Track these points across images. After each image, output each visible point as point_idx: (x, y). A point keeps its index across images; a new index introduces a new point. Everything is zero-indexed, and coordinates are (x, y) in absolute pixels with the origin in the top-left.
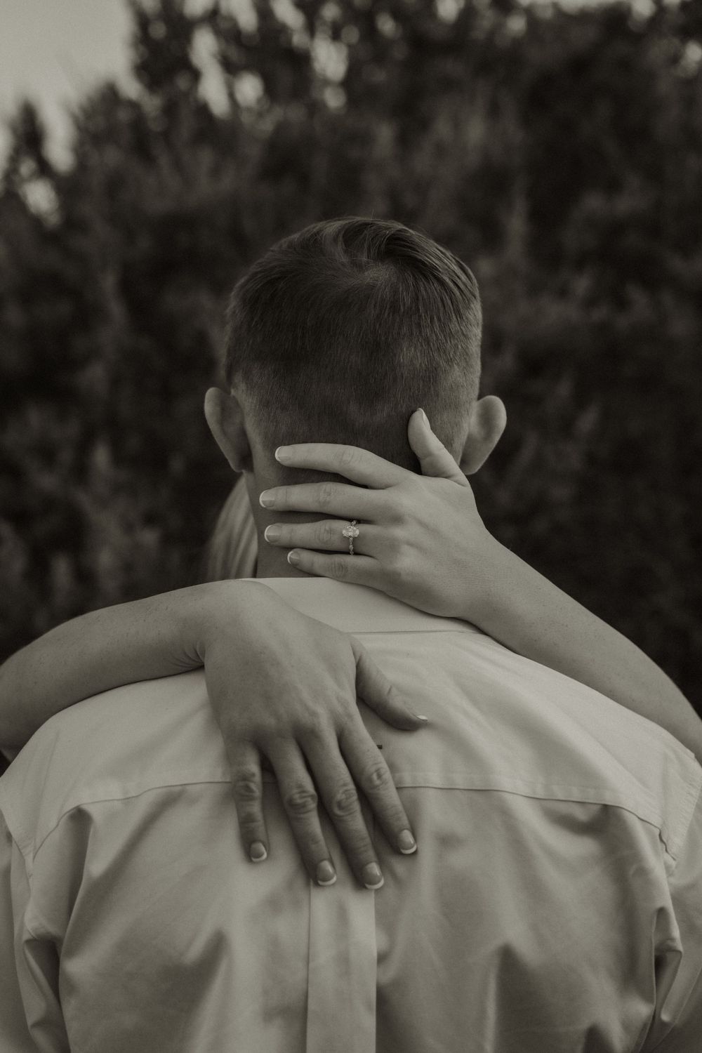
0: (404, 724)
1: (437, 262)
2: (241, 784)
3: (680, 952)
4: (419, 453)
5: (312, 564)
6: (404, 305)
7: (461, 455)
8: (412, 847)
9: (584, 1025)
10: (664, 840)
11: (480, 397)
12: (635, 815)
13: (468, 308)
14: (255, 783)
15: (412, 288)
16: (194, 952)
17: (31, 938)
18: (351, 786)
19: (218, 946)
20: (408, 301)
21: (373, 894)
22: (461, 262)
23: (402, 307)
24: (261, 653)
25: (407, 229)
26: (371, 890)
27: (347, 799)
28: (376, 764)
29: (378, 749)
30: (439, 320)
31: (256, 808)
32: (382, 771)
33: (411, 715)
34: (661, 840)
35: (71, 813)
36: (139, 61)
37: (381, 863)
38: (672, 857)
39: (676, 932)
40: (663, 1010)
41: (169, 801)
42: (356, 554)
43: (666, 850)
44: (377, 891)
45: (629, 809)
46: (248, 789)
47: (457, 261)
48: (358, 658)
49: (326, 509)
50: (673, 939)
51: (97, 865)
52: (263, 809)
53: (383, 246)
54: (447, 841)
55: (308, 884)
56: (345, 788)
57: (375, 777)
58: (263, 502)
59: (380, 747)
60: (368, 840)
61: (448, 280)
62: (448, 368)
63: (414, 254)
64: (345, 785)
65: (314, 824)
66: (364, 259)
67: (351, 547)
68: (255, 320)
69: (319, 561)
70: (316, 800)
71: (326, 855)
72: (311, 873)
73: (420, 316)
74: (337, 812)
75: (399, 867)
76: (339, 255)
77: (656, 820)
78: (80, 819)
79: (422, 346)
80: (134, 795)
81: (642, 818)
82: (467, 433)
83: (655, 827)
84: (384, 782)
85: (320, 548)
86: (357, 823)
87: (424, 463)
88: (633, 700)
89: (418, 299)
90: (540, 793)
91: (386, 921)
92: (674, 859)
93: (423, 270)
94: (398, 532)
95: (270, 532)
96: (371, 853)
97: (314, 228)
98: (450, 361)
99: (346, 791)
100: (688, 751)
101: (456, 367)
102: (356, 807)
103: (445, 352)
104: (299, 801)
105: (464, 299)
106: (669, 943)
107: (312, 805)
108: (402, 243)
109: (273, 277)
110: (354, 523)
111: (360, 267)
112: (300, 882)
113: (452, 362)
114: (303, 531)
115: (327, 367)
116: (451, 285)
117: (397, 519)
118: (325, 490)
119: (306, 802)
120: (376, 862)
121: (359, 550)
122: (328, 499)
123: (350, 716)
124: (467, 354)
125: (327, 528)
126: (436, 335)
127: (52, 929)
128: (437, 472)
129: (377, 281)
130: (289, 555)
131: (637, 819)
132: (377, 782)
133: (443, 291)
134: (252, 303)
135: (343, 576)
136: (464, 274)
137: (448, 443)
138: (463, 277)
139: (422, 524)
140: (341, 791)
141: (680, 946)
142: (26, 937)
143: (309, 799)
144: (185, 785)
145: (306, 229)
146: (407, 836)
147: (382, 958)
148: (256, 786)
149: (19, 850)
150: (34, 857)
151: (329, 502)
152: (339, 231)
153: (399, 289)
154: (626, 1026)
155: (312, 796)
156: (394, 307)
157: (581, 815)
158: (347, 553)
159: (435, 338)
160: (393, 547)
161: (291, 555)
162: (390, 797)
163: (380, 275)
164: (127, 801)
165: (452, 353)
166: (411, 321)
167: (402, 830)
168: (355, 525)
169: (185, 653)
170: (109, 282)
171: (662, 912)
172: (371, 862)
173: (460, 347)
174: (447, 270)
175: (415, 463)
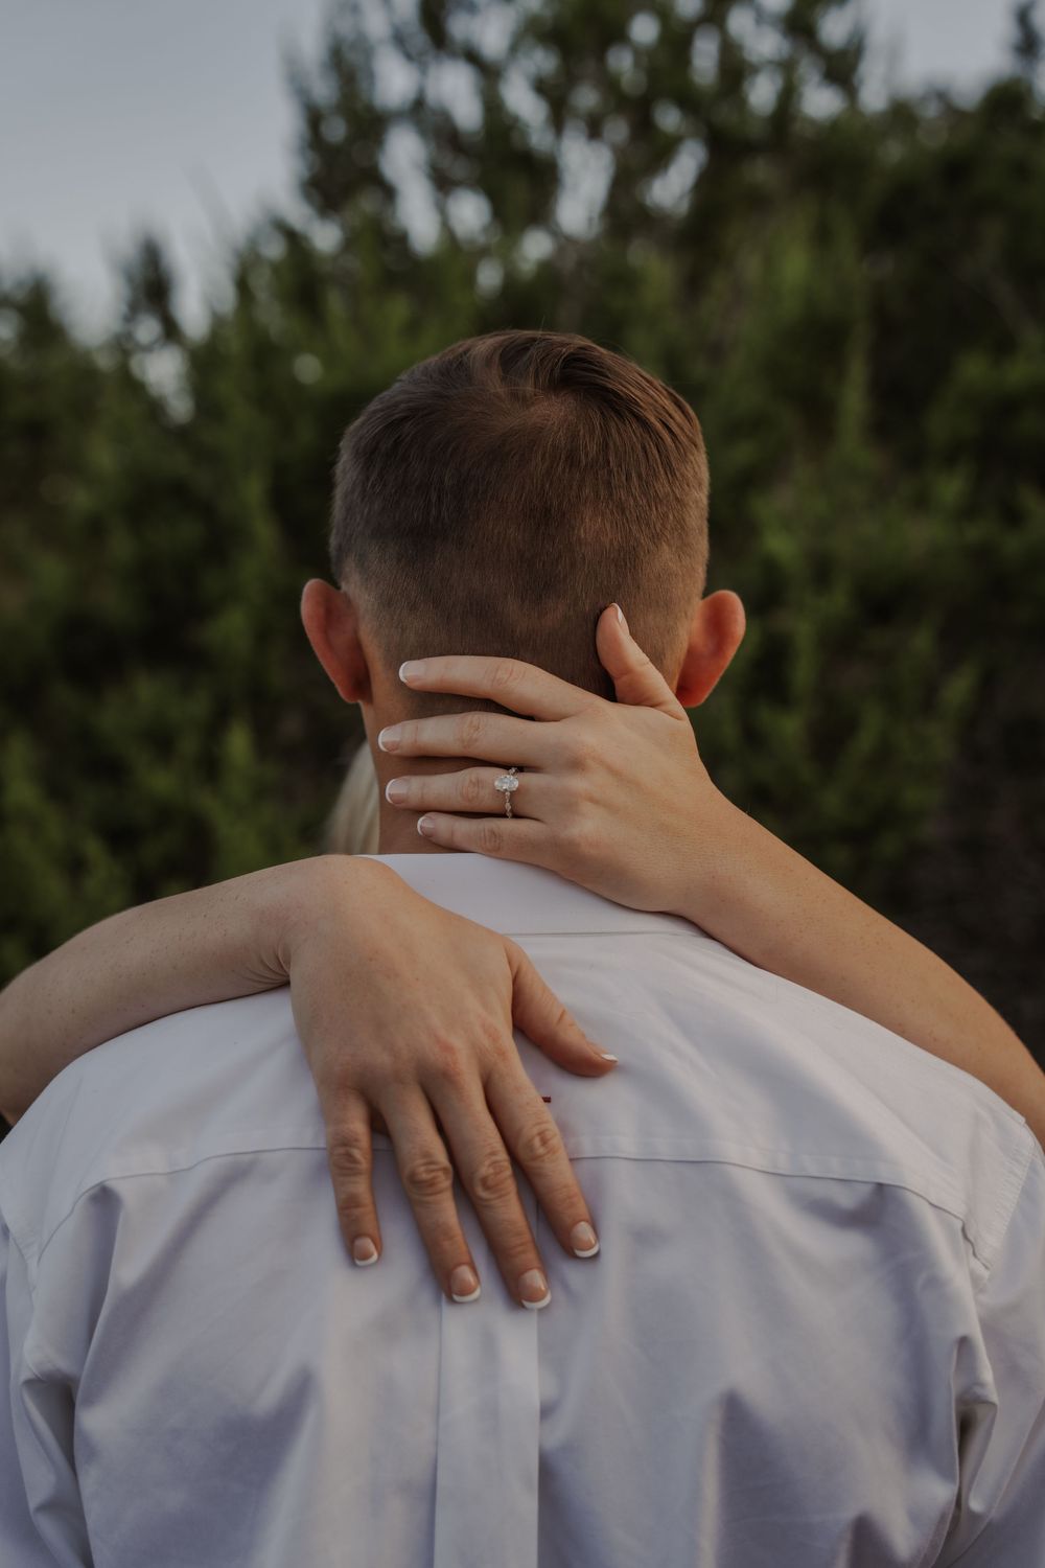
0: (583, 1067)
1: (638, 393)
2: (341, 1150)
3: (993, 1404)
4: (612, 669)
5: (452, 834)
6: (587, 455)
7: (677, 677)
8: (591, 1247)
9: (849, 1513)
10: (971, 1237)
11: (706, 593)
12: (924, 1199)
13: (684, 458)
14: (358, 1148)
15: (598, 431)
16: (268, 1398)
17: (34, 1377)
18: (503, 1156)
19: (302, 1390)
20: (593, 448)
21: (534, 1317)
22: (677, 396)
23: (583, 457)
24: (371, 960)
25: (594, 346)
26: (532, 1310)
27: (497, 1174)
28: (539, 1124)
29: (543, 1103)
30: (640, 476)
31: (361, 1187)
32: (548, 1135)
33: (593, 1054)
34: (965, 1237)
35: (91, 1192)
36: (306, 174)
37: (546, 1270)
38: (984, 1265)
39: (987, 1374)
40: (972, 1495)
41: (235, 1176)
42: (516, 816)
43: (974, 1254)
44: (541, 1310)
45: (917, 1191)
46: (350, 1157)
47: (670, 394)
48: (515, 970)
49: (474, 751)
50: (982, 1385)
51: (127, 1271)
52: (372, 1189)
53: (557, 371)
54: (645, 1237)
55: (438, 1300)
56: (494, 1158)
57: (537, 1142)
58: (383, 743)
59: (547, 1100)
60: (527, 1237)
61: (653, 419)
62: (652, 547)
63: (601, 380)
64: (493, 1153)
65: (447, 1210)
66: (529, 388)
67: (508, 806)
68: (372, 479)
69: (463, 828)
70: (451, 1175)
71: (465, 1258)
72: (444, 1282)
73: (610, 472)
74: (481, 1193)
75: (573, 1274)
76: (495, 385)
77: (956, 1205)
78: (104, 1200)
79: (612, 513)
80: (185, 1167)
81: (936, 1204)
82: (685, 646)
83: (955, 1216)
84: (552, 1151)
85: (463, 809)
86: (510, 1210)
87: (619, 684)
88: (935, 1040)
89: (607, 445)
90: (784, 1166)
91: (553, 1356)
92: (986, 1268)
93: (614, 404)
94: (577, 783)
95: (395, 788)
96: (531, 1256)
97: (460, 346)
98: (656, 538)
99: (495, 1162)
100: (1015, 1113)
101: (665, 547)
102: (510, 1186)
103: (648, 524)
104: (425, 1176)
105: (676, 446)
106: (978, 1390)
107: (445, 1182)
108: (586, 365)
109: (397, 416)
110: (513, 770)
111: (525, 401)
112: (426, 1297)
113: (659, 539)
114: (442, 786)
115: (473, 547)
116: (658, 426)
117: (576, 765)
118: (471, 722)
119: (434, 1178)
120: (538, 1268)
121: (521, 811)
122: (475, 736)
123: (502, 1054)
124: (682, 528)
125: (474, 780)
126: (635, 499)
127: (63, 1364)
128: (640, 698)
129: (548, 420)
130: (419, 822)
131: (927, 1204)
132: (541, 1151)
133: (646, 436)
134: (368, 455)
135: (496, 849)
136: (680, 412)
137: (657, 659)
138: (678, 416)
139: (613, 772)
140: (487, 1163)
141: (994, 1397)
142: (25, 1375)
143: (440, 1174)
144: (258, 1152)
145: (449, 348)
146: (584, 1231)
147: (547, 1411)
148: (361, 1153)
149: (20, 1251)
150: (39, 1259)
151: (476, 740)
152: (495, 350)
153: (579, 431)
154: (914, 1517)
155: (445, 1170)
156: (572, 459)
157: (846, 1199)
158: (503, 815)
159: (632, 503)
160: (569, 805)
161: (423, 823)
162: (559, 1173)
163: (553, 412)
164: (175, 1175)
165: (658, 526)
166: (597, 479)
167: (576, 1222)
168: (513, 775)
169: (262, 962)
170: (253, 490)
171: (964, 1343)
172: (531, 1269)
173: (671, 517)
174: (652, 405)
175: (606, 684)
